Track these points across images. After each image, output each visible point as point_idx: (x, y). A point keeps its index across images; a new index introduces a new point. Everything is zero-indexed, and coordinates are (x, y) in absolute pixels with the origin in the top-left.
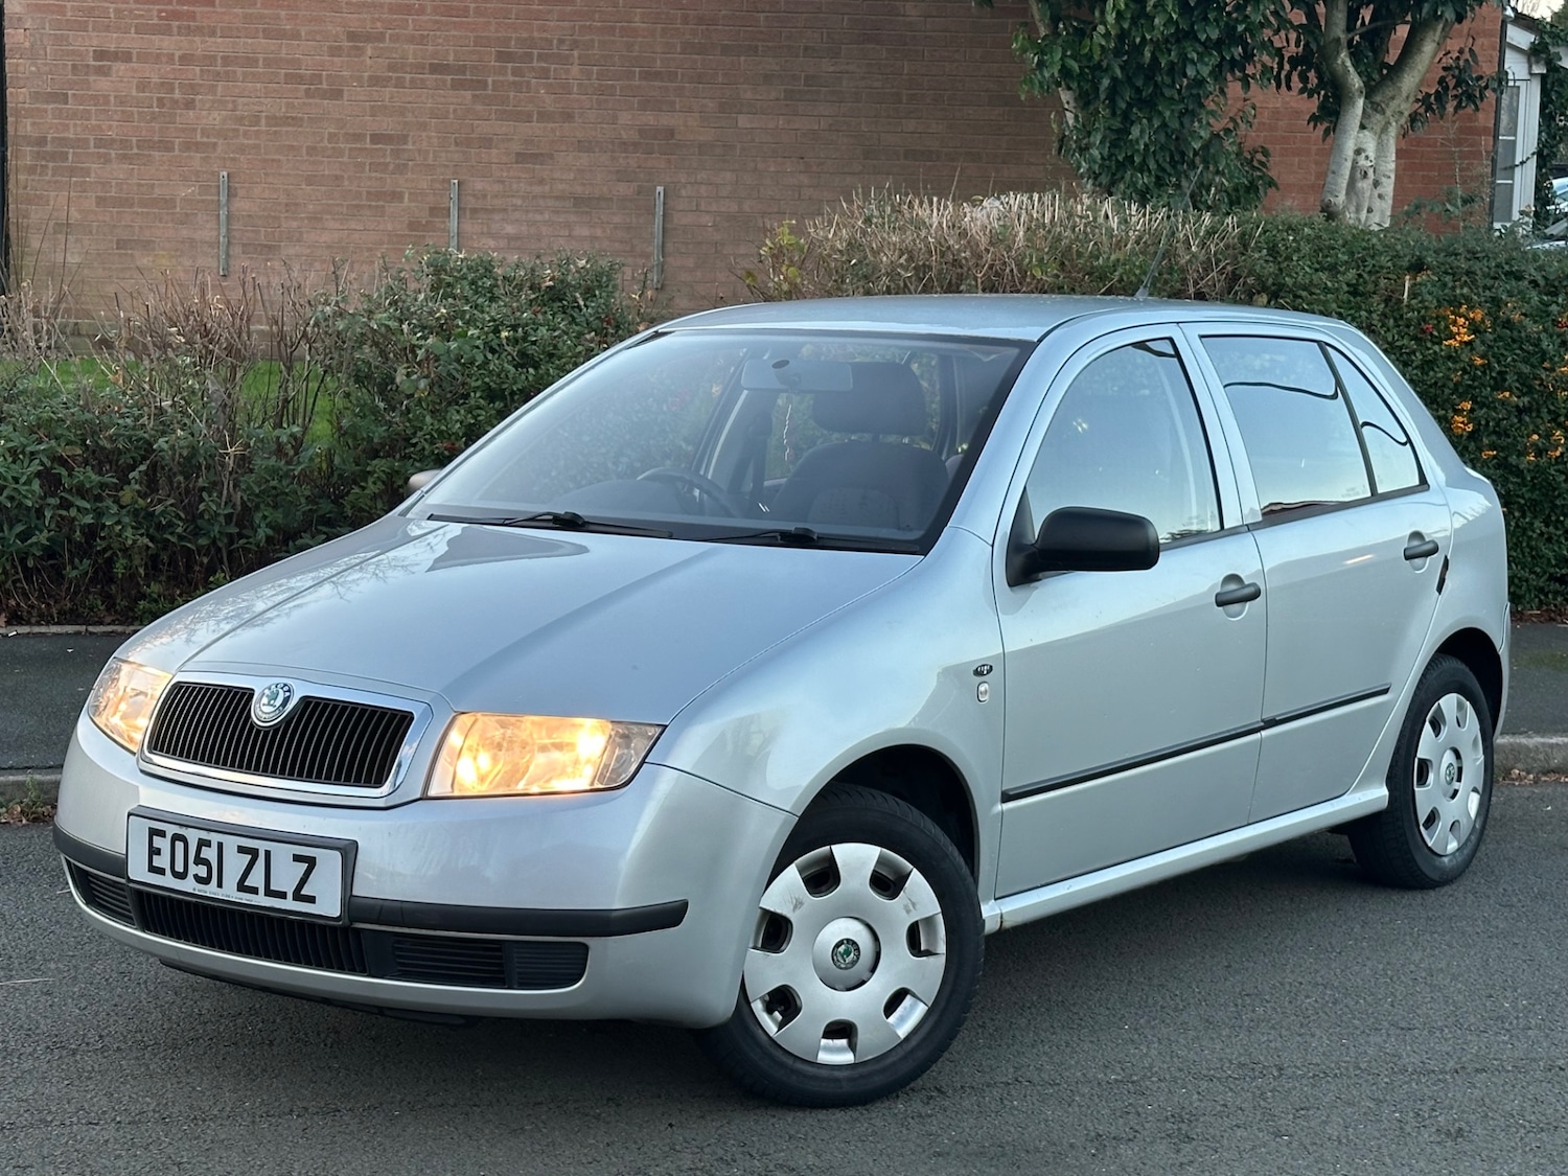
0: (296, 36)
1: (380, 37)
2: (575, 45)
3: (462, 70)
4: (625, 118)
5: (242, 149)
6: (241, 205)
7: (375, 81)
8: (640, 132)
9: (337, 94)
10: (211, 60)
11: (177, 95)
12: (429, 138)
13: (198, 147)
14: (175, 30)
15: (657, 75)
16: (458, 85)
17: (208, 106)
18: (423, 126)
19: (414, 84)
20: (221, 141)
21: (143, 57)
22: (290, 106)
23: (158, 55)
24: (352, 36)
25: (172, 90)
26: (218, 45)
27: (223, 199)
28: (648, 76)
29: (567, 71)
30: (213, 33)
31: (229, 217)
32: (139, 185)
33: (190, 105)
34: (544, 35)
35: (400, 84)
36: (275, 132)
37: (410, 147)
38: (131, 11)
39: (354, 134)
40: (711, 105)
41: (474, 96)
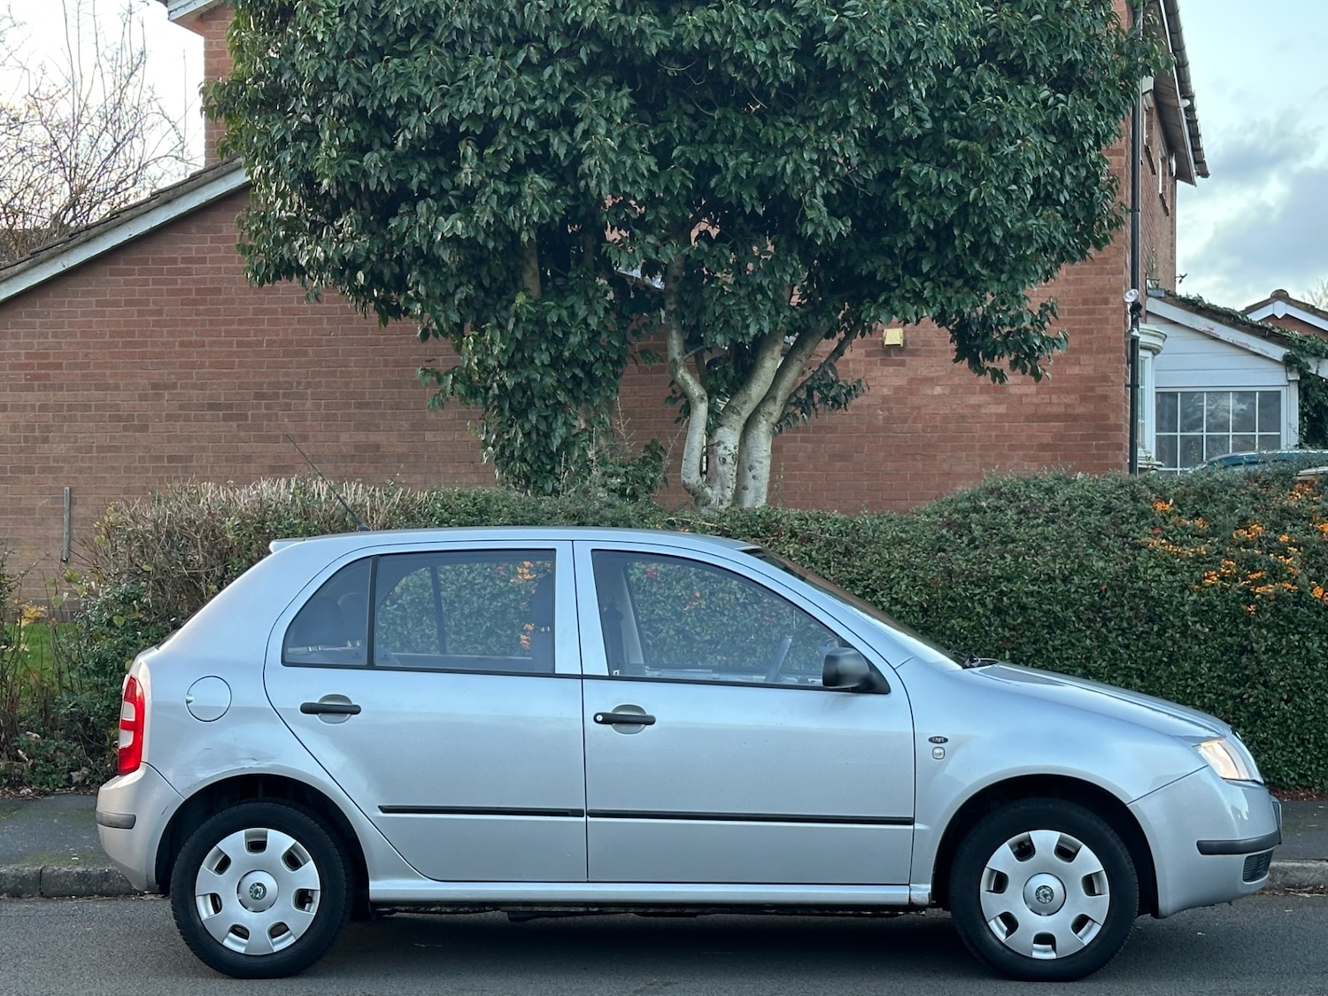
0: (117, 388)
1: (174, 386)
2: (308, 385)
3: (230, 407)
4: (344, 437)
5: (80, 471)
6: (79, 511)
7: (170, 417)
8: (356, 447)
9: (144, 428)
10: (60, 407)
11: (37, 434)
12: (208, 456)
13: (50, 470)
14: (36, 388)
15: (367, 405)
16: (227, 418)
17: (57, 440)
18: (203, 449)
19: (196, 419)
20: (66, 465)
21: (15, 408)
22: (113, 438)
23: (25, 406)
24: (155, 386)
25: (33, 430)
26: (64, 396)
27: (66, 506)
28: (360, 406)
29: (304, 404)
30: (61, 389)
31: (70, 519)
32: (12, 499)
33: (45, 440)
34: (287, 379)
35: (187, 419)
36: (103, 457)
37: (194, 464)
38: (7, 376)
39: (156, 457)
40: (406, 425)
41: (239, 426)
